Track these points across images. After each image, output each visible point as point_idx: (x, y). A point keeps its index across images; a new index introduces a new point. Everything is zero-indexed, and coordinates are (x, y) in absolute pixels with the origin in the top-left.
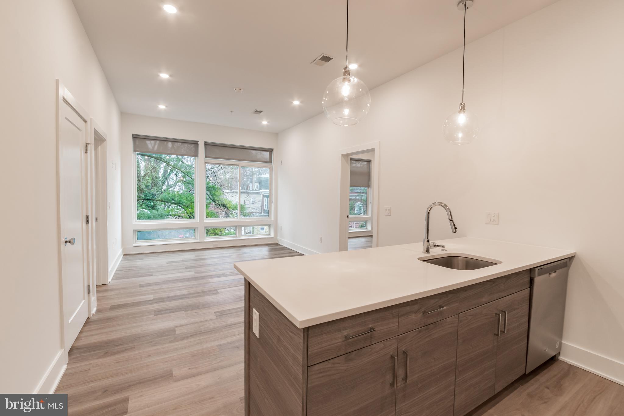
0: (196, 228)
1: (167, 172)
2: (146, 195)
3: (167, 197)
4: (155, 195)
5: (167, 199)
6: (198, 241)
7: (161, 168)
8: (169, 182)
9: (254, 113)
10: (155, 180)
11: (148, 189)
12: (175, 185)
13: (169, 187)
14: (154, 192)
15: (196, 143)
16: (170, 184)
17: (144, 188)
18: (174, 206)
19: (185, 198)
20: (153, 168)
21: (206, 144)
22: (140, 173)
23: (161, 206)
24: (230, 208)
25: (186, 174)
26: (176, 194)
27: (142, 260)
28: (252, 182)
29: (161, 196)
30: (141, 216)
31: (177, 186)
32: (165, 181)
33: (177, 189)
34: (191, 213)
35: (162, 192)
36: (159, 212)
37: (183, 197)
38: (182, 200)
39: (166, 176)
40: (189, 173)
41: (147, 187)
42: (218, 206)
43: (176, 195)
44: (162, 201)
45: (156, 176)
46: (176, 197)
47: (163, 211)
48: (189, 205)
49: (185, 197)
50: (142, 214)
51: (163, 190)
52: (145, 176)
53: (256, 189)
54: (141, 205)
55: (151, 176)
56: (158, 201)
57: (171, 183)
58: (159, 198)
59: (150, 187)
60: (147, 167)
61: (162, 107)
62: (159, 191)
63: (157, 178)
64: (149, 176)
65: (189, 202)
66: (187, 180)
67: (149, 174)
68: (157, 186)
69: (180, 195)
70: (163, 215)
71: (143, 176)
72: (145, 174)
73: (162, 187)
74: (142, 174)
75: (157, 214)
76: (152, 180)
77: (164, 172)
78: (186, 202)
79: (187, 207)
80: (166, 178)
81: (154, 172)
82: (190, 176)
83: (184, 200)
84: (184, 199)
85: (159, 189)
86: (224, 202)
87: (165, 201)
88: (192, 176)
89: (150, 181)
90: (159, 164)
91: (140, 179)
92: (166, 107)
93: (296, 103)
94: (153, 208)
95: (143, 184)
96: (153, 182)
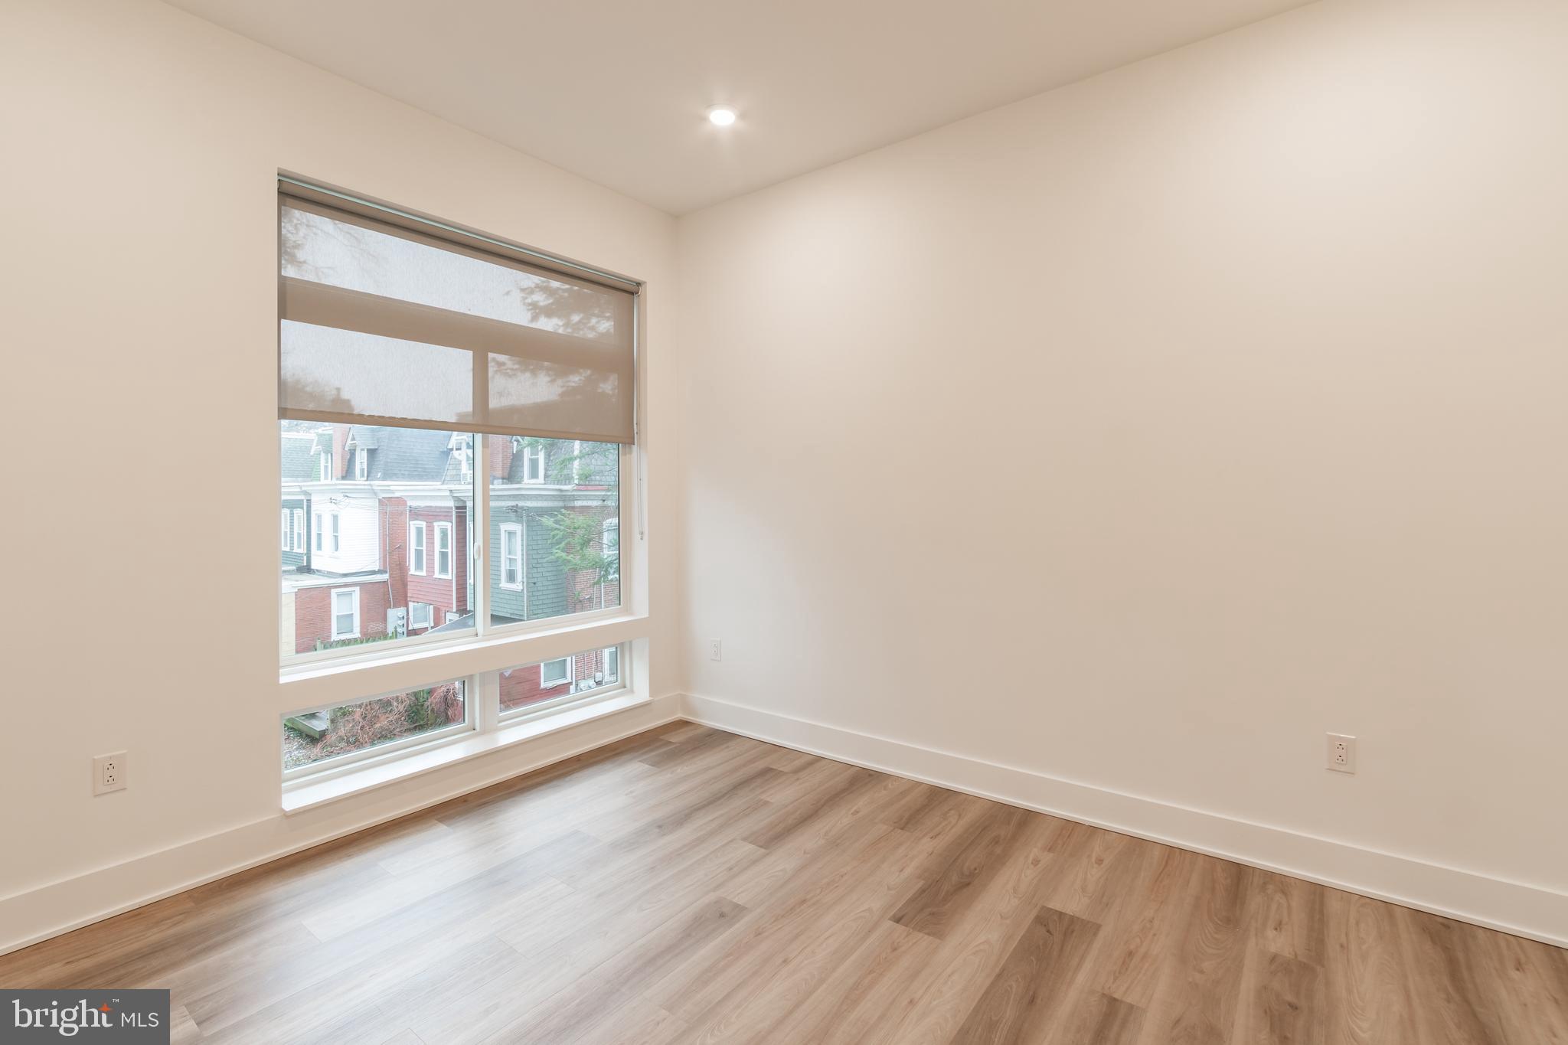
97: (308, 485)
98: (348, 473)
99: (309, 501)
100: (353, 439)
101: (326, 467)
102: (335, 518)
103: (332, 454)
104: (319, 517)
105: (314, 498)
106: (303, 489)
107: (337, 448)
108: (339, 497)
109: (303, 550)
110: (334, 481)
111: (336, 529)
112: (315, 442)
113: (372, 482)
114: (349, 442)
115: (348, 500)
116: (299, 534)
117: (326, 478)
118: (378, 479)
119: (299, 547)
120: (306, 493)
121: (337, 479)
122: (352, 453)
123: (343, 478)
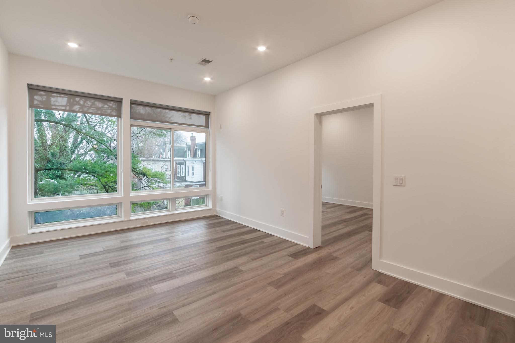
0: (118, 203)
1: (77, 142)
2: (53, 165)
3: (78, 166)
4: (64, 164)
5: (78, 168)
6: (123, 219)
7: (70, 138)
8: (79, 151)
9: (200, 64)
10: (63, 149)
11: (55, 158)
12: (86, 154)
13: (79, 156)
14: (62, 161)
15: (119, 101)
16: (80, 153)
17: (50, 157)
18: (84, 175)
19: (99, 167)
20: (61, 138)
21: (132, 103)
22: (46, 142)
23: (69, 175)
24: (149, 176)
25: (100, 141)
26: (89, 162)
27: (42, 255)
28: (164, 151)
29: (70, 165)
30: (46, 186)
31: (87, 155)
32: (74, 150)
33: (88, 157)
34: (105, 183)
35: (71, 161)
36: (68, 182)
37: (97, 166)
38: (95, 169)
39: (76, 144)
40: (103, 141)
41: (53, 155)
42: (136, 174)
43: (88, 164)
44: (71, 170)
45: (64, 145)
46: (88, 166)
47: (73, 181)
48: (104, 174)
49: (99, 165)
50: (47, 185)
51: (72, 159)
52: (52, 145)
53: (169, 157)
54: (47, 174)
55: (59, 145)
56: (67, 171)
57: (82, 151)
58: (68, 167)
59: (58, 156)
60: (54, 136)
61: (73, 45)
62: (67, 160)
63: (65, 147)
64: (56, 145)
65: (103, 171)
66: (100, 148)
67: (56, 143)
68: (65, 155)
69: (93, 164)
70: (73, 185)
71: (50, 145)
72: (52, 143)
73: (71, 156)
74: (49, 143)
75: (66, 185)
76: (60, 149)
77: (73, 141)
78: (100, 171)
79: (102, 176)
80: (76, 147)
81: (63, 141)
82: (104, 143)
83: (97, 169)
84: (97, 167)
85: (68, 158)
86: (143, 170)
87: (76, 171)
88: (106, 144)
89: (57, 150)
90: (68, 133)
91: (46, 148)
92: (80, 45)
93: (262, 49)
94: (61, 177)
95: (49, 153)
96: (61, 151)
97: (185, 159)
98: (195, 156)
99: (185, 163)
100: (196, 147)
101: (188, 154)
102: (193, 167)
103: (190, 151)
104: (188, 167)
105: (187, 162)
106: (184, 160)
107: (192, 149)
108: (194, 162)
109: (184, 176)
110: (191, 158)
111: (193, 170)
112: (186, 147)
113: (202, 158)
114: (195, 148)
115: (196, 163)
116: (183, 172)
117: (188, 157)
118: (203, 157)
119: (183, 175)
120: (185, 161)
121: (192, 157)
122: (196, 150)
123: (194, 157)
